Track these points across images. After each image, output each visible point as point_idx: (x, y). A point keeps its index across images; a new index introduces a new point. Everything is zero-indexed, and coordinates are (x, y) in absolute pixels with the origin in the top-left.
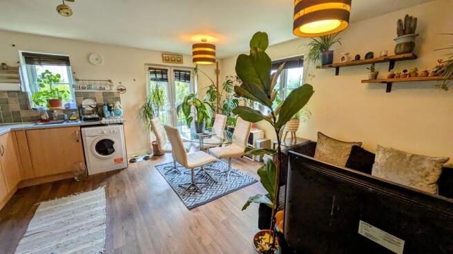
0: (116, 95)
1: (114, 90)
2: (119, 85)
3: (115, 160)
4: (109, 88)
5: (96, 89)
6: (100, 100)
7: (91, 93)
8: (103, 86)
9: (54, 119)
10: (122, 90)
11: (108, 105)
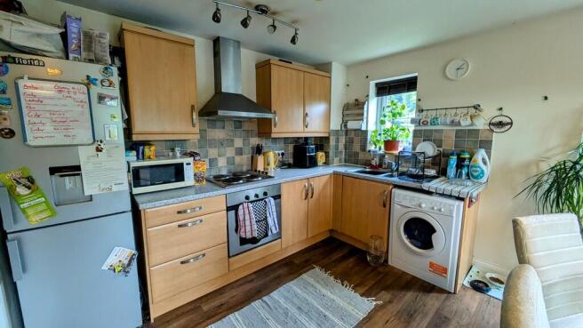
0: (482, 137)
1: (481, 124)
2: (498, 113)
3: (432, 265)
4: (469, 122)
5: (445, 124)
6: (449, 145)
7: (436, 131)
8: (457, 119)
9: (384, 166)
10: (501, 124)
11: (458, 155)
